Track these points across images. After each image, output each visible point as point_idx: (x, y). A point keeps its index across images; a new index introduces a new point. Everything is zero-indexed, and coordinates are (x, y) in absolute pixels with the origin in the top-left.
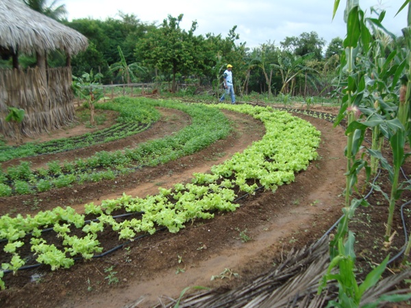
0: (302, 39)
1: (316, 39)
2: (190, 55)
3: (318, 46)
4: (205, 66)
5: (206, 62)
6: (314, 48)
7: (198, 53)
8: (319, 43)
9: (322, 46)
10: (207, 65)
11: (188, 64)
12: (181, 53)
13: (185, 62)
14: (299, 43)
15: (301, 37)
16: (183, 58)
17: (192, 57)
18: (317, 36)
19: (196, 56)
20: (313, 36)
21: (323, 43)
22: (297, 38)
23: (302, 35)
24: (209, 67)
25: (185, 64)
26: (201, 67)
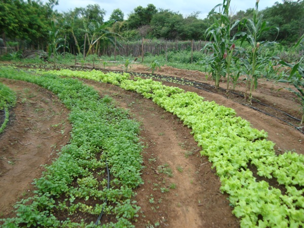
0: (88, 10)
1: (99, 9)
2: (15, 18)
3: (100, 15)
4: (30, 30)
5: (31, 25)
6: (97, 16)
7: (22, 17)
8: (101, 13)
9: (103, 15)
10: (32, 28)
11: (13, 28)
12: (5, 16)
13: (10, 25)
14: (86, 13)
15: (88, 8)
16: (8, 21)
17: (17, 21)
18: (99, 7)
19: (21, 19)
20: (96, 7)
21: (104, 13)
22: (84, 9)
23: (88, 6)
24: (34, 31)
25: (11, 28)
26: (25, 30)
